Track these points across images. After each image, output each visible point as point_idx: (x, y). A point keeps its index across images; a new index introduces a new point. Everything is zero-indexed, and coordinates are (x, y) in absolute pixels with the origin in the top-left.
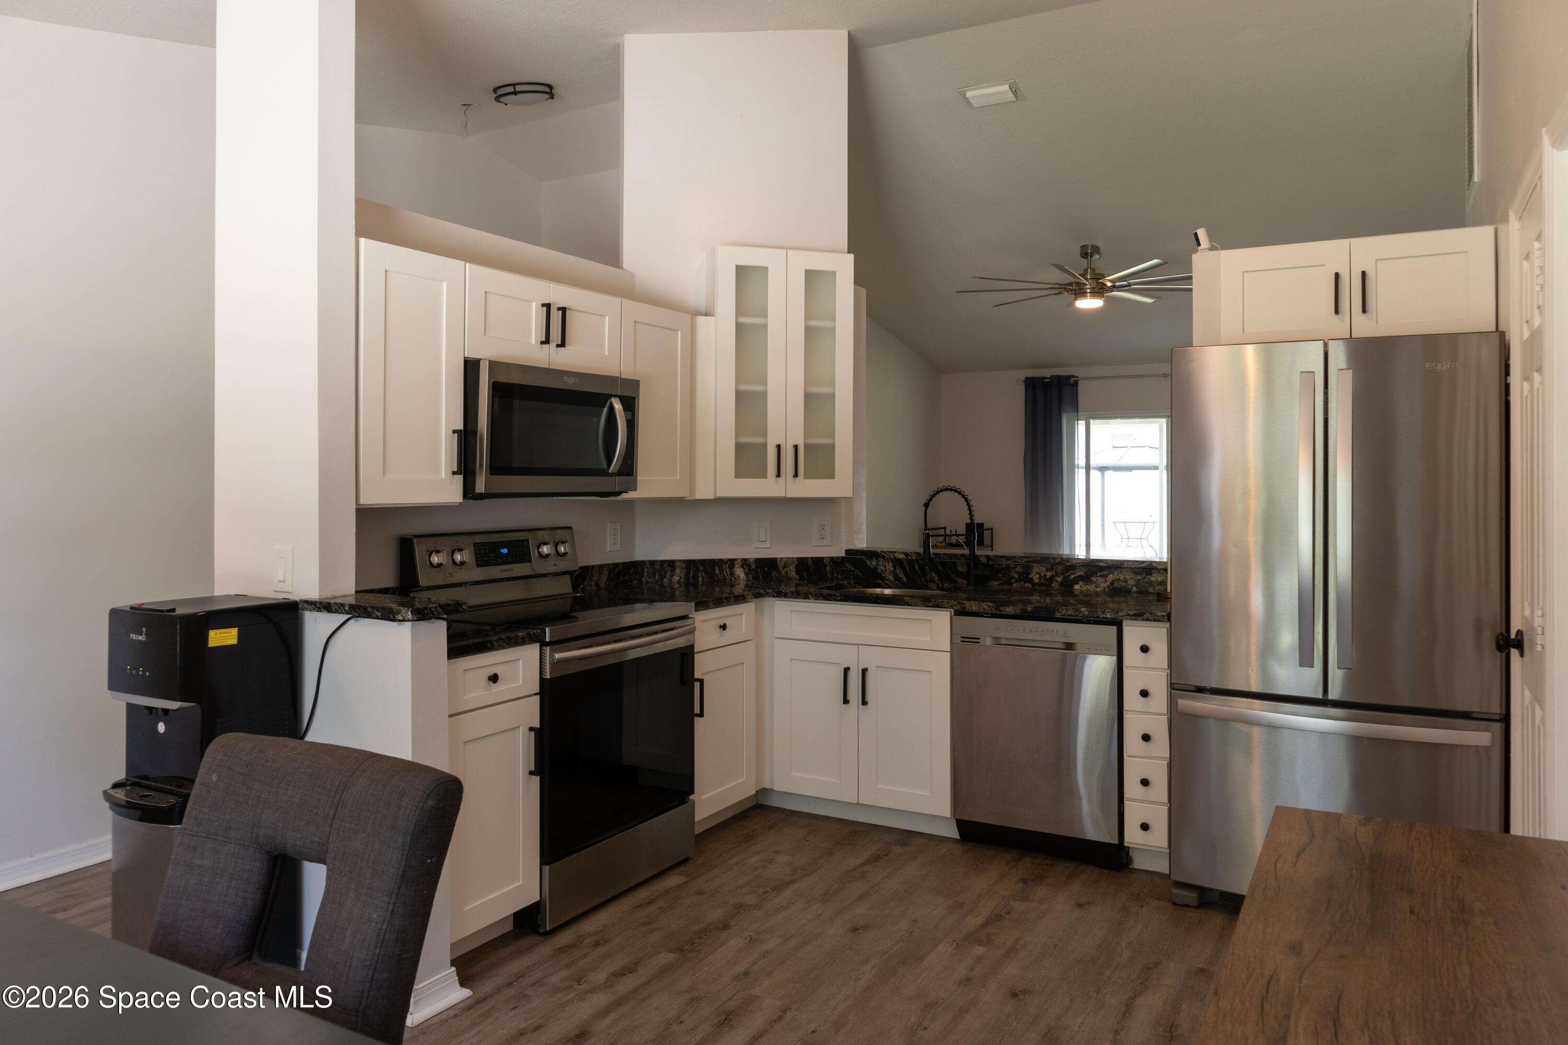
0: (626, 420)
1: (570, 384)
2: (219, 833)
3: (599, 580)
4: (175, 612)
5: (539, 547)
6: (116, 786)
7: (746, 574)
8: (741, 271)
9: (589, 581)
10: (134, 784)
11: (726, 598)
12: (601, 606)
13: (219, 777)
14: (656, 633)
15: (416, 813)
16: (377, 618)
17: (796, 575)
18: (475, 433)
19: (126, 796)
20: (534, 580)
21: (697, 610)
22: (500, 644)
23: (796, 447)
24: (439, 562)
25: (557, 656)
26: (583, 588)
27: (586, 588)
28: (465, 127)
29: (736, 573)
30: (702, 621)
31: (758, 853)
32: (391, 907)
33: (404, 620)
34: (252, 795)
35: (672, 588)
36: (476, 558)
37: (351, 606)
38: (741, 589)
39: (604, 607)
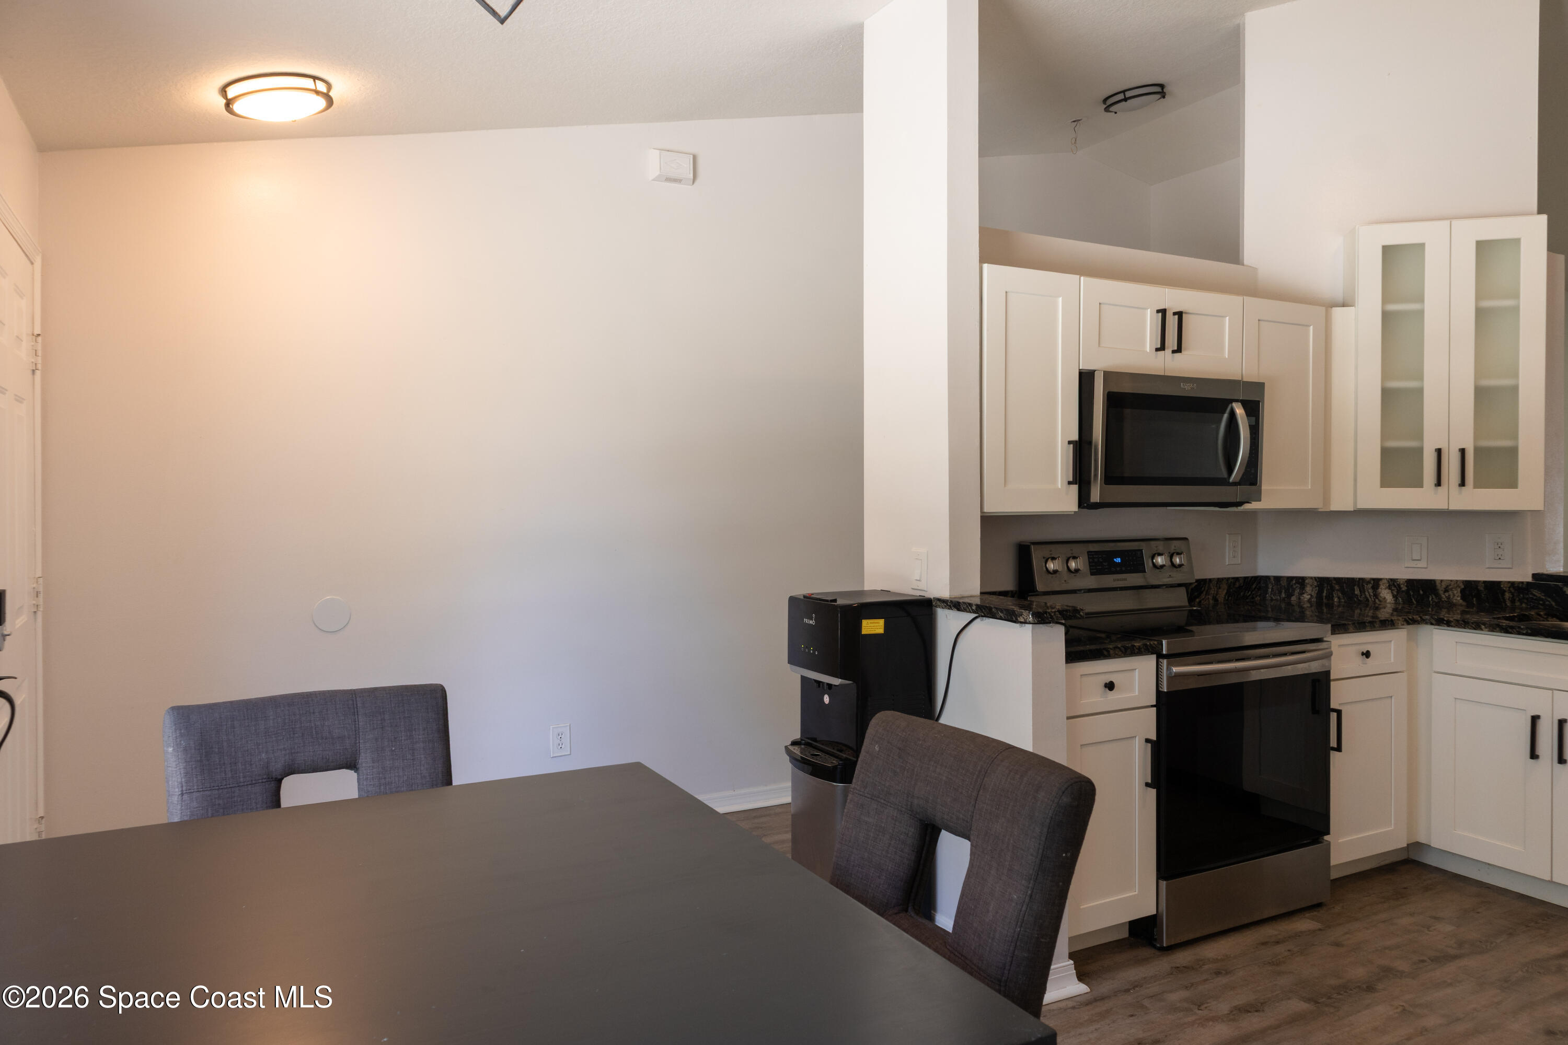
0: (1249, 425)
1: (1186, 390)
2: (881, 796)
3: (1217, 595)
4: (836, 602)
5: (1153, 558)
6: (794, 743)
7: (1394, 596)
8: (1389, 252)
9: (1206, 595)
10: (807, 744)
11: (1370, 622)
12: (1219, 622)
13: (880, 748)
14: (1285, 654)
15: (1052, 807)
16: (1001, 618)
17: (1461, 601)
18: (1090, 443)
19: (801, 753)
20: (1147, 591)
21: (1333, 633)
22: (1117, 652)
23: (1463, 451)
24: (1055, 569)
25: (1175, 669)
26: (1200, 602)
27: (1202, 601)
28: (1075, 143)
29: (1381, 595)
30: (1340, 646)
31: (1412, 914)
32: (1029, 892)
33: (1025, 623)
34: (907, 768)
35: (1301, 607)
36: (1090, 566)
37: (977, 605)
38: (1388, 613)
39: (1223, 623)
